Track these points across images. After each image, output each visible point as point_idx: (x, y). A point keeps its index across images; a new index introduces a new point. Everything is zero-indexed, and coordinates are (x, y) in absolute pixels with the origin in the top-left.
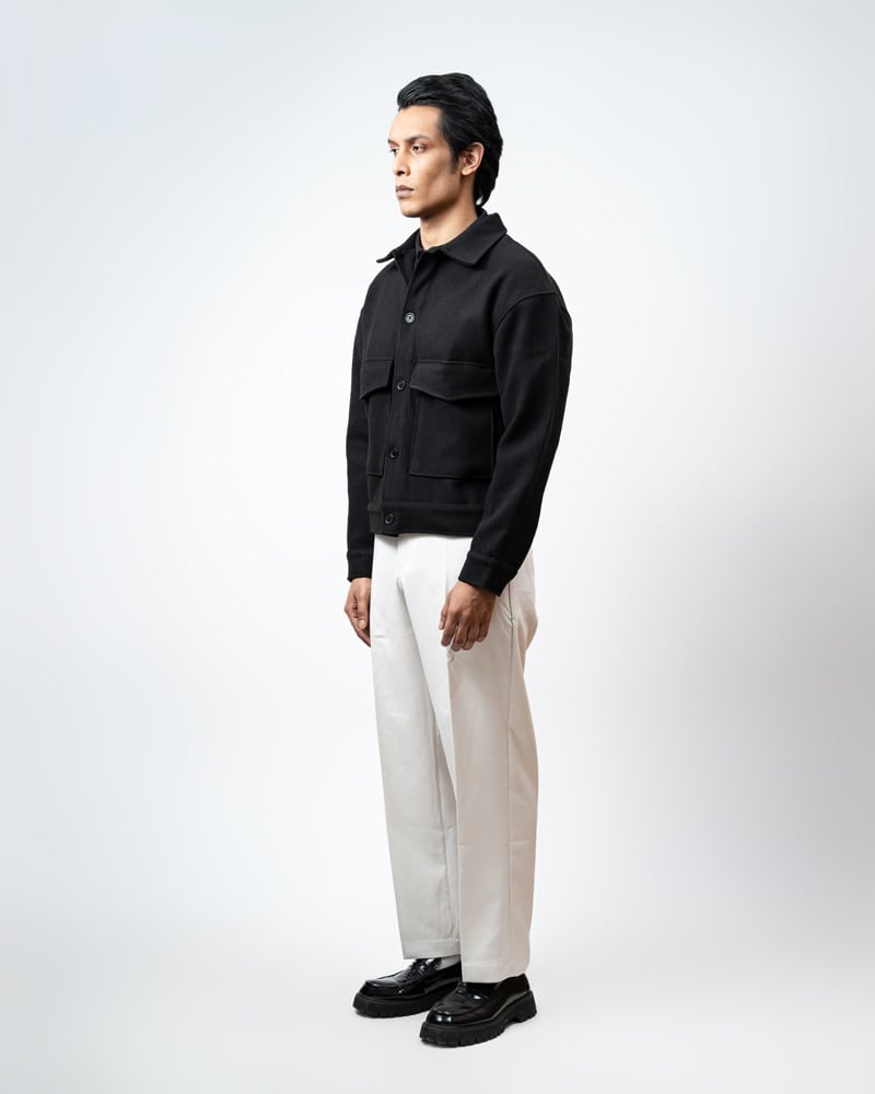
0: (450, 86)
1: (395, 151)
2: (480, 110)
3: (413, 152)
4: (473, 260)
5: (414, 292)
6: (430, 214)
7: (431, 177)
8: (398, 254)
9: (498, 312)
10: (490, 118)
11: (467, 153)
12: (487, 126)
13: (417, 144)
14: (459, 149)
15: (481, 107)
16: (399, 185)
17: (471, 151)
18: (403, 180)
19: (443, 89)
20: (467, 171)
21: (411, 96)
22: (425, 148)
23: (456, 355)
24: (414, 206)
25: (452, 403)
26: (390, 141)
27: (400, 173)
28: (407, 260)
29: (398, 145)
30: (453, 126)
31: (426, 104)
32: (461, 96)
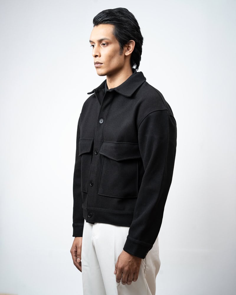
0: (118, 14)
1: (93, 46)
2: (132, 25)
3: (102, 46)
4: (130, 95)
5: (103, 109)
6: (112, 74)
7: (111, 57)
8: (97, 91)
9: (139, 119)
10: (137, 28)
11: (127, 45)
12: (136, 32)
13: (104, 42)
14: (123, 43)
15: (133, 23)
16: (96, 62)
17: (129, 44)
18: (98, 59)
19: (115, 16)
20: (128, 53)
21: (100, 19)
22: (108, 44)
23: (121, 140)
24: (103, 71)
25: (118, 162)
26: (90, 41)
27: (96, 56)
28: (101, 94)
29: (95, 43)
30: (120, 33)
31: (107, 23)
32: (123, 18)
